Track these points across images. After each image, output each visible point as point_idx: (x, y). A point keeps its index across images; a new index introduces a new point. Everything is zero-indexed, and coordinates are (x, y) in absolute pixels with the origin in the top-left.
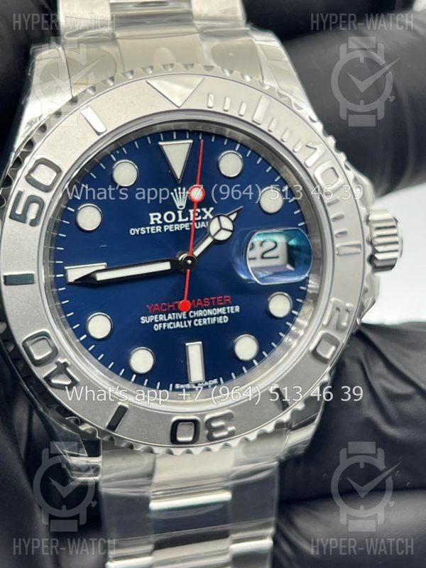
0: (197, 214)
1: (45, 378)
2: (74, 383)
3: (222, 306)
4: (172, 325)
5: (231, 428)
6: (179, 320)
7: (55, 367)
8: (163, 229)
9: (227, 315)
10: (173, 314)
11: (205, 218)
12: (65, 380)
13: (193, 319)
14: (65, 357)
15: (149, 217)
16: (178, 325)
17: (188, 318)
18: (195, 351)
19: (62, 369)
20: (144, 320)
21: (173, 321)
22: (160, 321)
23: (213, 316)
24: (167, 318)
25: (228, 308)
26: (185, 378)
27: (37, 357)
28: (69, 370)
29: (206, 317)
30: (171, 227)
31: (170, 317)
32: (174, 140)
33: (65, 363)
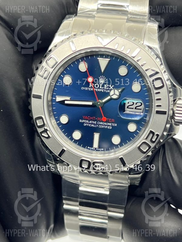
1: (40, 133)
2: (49, 137)
3: (110, 123)
4: (90, 125)
5: (102, 167)
6: (93, 124)
7: (44, 130)
8: (93, 90)
9: (112, 126)
10: (92, 121)
12: (45, 134)
13: (99, 125)
14: (47, 127)
17: (97, 124)
18: (97, 136)
19: (46, 131)
20: (81, 121)
21: (91, 124)
22: (86, 123)
23: (106, 125)
24: (89, 122)
25: (113, 124)
26: (92, 146)
27: (38, 125)
28: (48, 132)
29: (104, 125)
30: (97, 89)
31: (90, 122)
32: (103, 58)
33: (47, 129)
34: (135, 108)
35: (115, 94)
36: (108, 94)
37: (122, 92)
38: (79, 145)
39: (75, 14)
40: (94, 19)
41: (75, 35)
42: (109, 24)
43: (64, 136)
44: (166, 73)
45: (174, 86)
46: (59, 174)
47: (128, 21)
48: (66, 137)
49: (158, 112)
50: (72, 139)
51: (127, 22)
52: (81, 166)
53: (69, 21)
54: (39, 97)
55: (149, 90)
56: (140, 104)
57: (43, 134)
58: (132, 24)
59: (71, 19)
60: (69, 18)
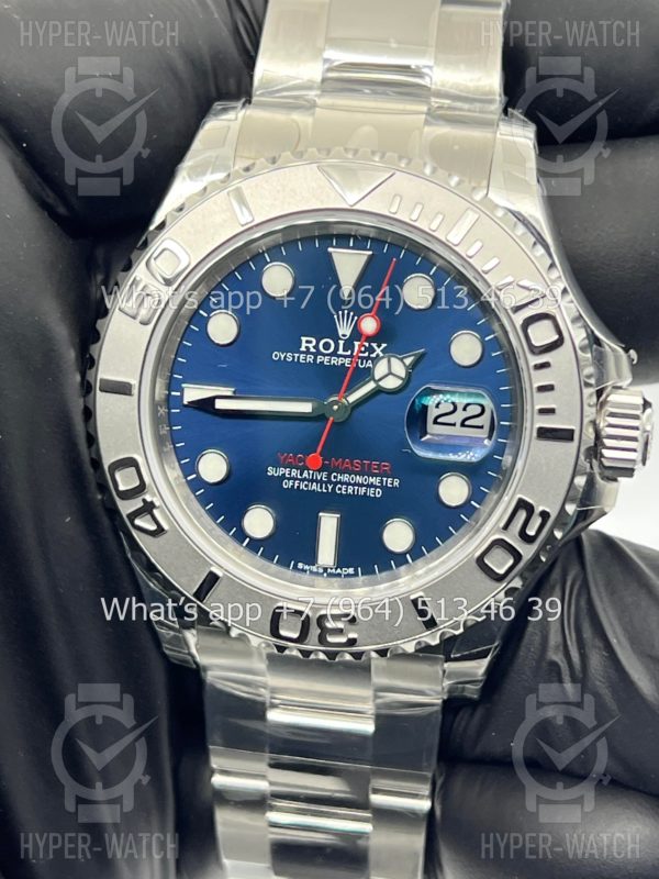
0: (363, 349)
1: (129, 516)
2: (160, 531)
3: (376, 475)
4: (306, 486)
5: (352, 635)
7: (142, 504)
8: (315, 360)
9: (381, 487)
10: (311, 472)
11: (374, 355)
12: (147, 521)
13: (336, 484)
14: (153, 495)
15: (301, 341)
16: (314, 486)
17: (330, 482)
18: (329, 524)
21: (308, 480)
22: (291, 477)
23: (362, 485)
24: (301, 475)
25: (385, 479)
26: (312, 558)
27: (122, 488)
28: (155, 512)
29: (354, 485)
30: (326, 359)
31: (305, 474)
32: (349, 248)
33: (152, 503)
34: (463, 425)
35: (390, 372)
36: (367, 374)
37: (414, 365)
38: (268, 556)
39: (243, 100)
40: (313, 114)
41: (247, 169)
42: (366, 129)
43: (214, 526)
44: (571, 296)
45: (597, 341)
46: (194, 666)
47: (429, 118)
48: (219, 531)
49: (544, 434)
50: (241, 536)
51: (427, 123)
52: (275, 632)
53: (225, 123)
54: (122, 389)
55: (510, 357)
56: (479, 410)
57: (138, 522)
58: (444, 130)
59: (231, 115)
60: (225, 110)
